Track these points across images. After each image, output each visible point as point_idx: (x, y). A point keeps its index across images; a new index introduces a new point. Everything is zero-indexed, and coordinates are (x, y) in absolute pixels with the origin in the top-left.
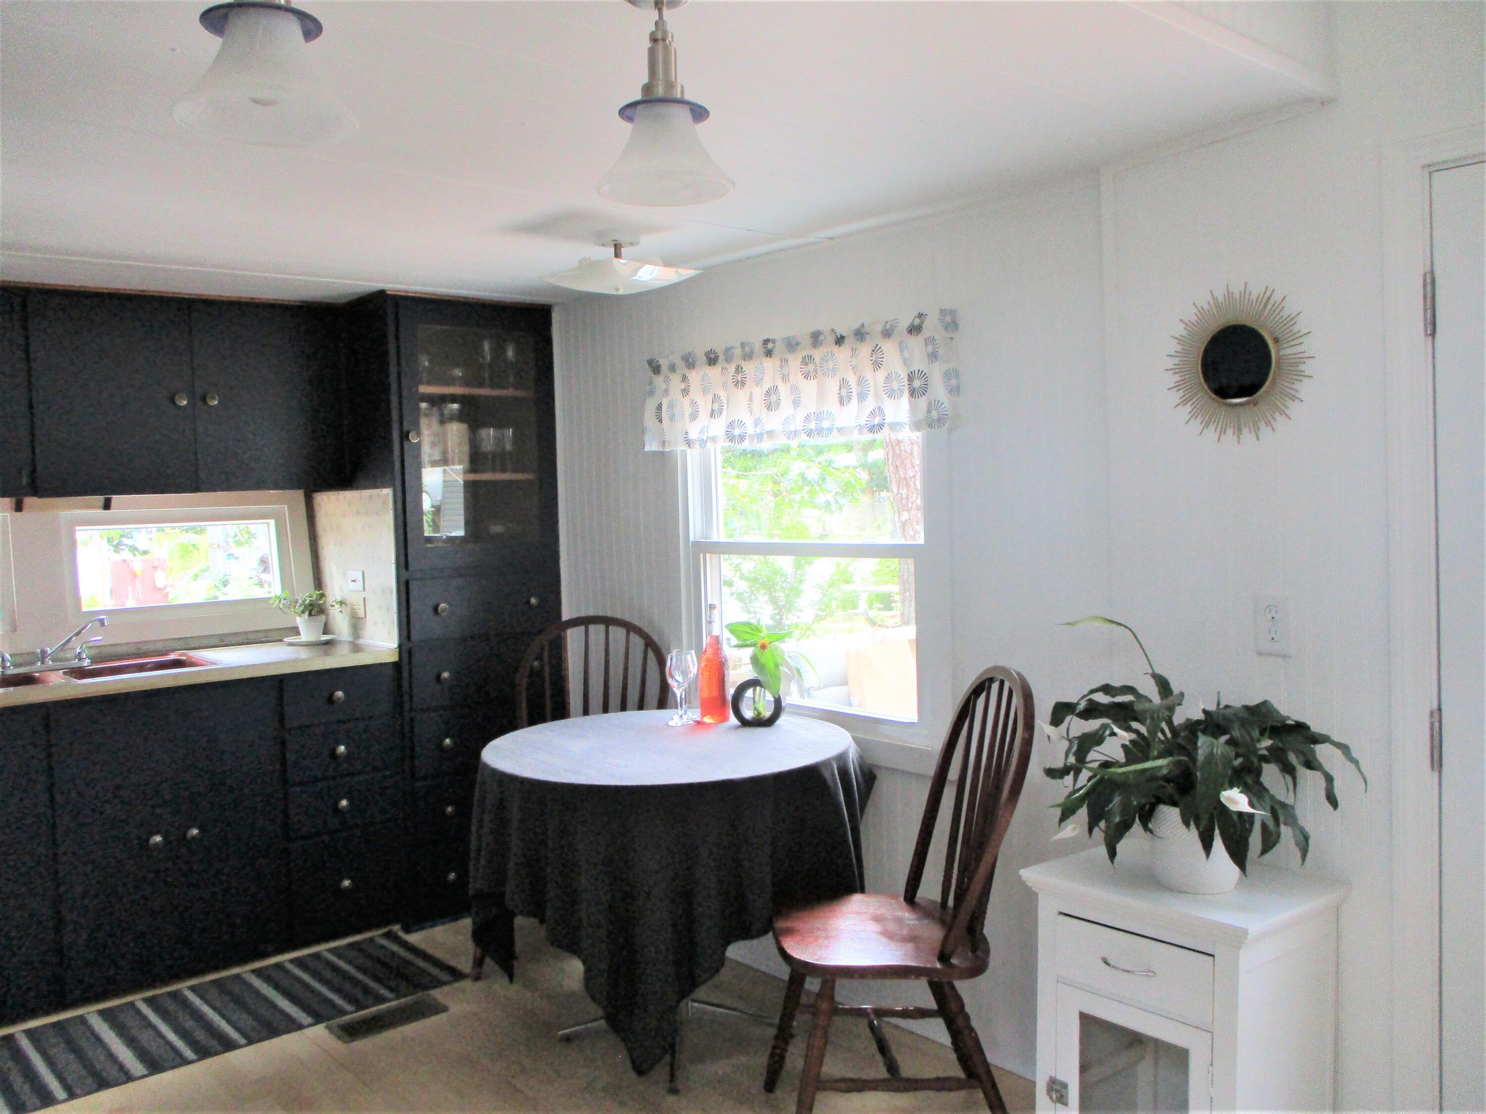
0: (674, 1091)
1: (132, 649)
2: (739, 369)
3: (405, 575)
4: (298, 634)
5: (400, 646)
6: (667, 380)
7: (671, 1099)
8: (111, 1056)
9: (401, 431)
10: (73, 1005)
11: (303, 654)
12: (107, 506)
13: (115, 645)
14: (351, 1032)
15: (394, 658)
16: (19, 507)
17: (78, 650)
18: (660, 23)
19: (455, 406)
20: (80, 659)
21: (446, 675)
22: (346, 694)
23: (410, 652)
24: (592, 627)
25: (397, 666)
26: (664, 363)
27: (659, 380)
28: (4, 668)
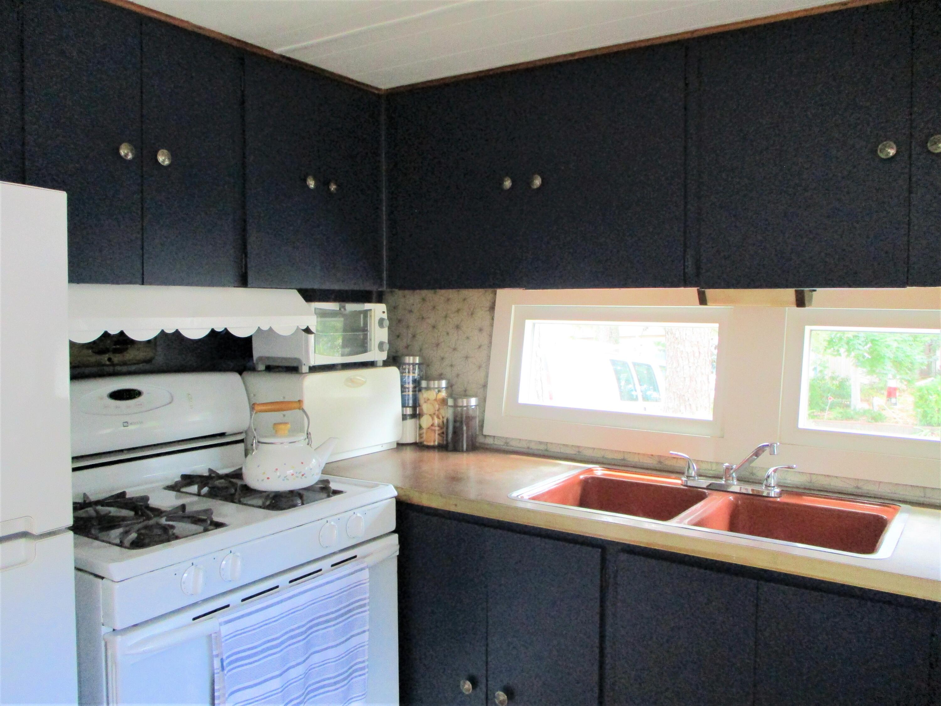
20: (767, 485)
28: (688, 476)
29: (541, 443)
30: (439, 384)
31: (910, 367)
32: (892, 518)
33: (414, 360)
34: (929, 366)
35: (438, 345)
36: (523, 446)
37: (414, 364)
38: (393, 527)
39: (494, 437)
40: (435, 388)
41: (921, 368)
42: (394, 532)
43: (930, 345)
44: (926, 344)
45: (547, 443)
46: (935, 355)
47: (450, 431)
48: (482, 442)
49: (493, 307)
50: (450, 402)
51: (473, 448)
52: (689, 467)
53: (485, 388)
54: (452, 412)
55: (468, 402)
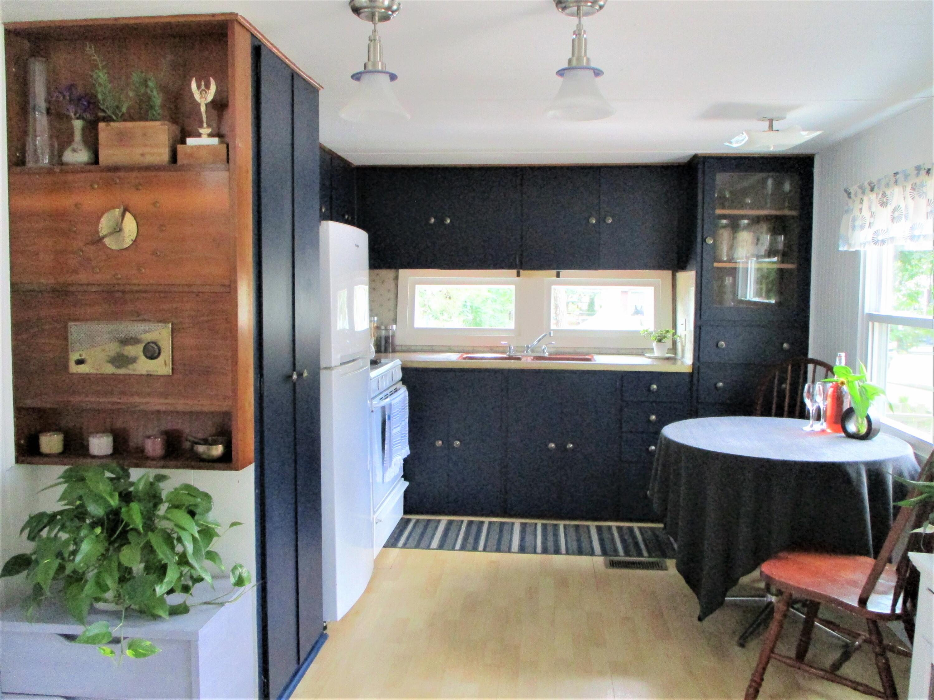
0: (742, 645)
1: (571, 350)
2: (884, 195)
3: (699, 323)
4: (654, 353)
5: (693, 364)
6: (854, 201)
7: (737, 648)
8: (511, 540)
9: (702, 236)
10: (511, 516)
11: (656, 363)
12: (558, 275)
13: (564, 348)
14: (613, 564)
15: (690, 370)
16: (518, 275)
17: (543, 347)
18: (579, 26)
19: (746, 221)
20: (544, 352)
21: (721, 384)
22: (658, 387)
23: (699, 367)
24: (818, 367)
25: (691, 375)
26: (852, 190)
27: (850, 201)
28: (510, 352)
30: (374, 319)
36: (420, 348)
39: (402, 345)
42: (401, 380)
45: (433, 346)
47: (383, 342)
48: (398, 348)
49: (396, 278)
50: (383, 327)
51: (394, 351)
52: (510, 349)
53: (395, 321)
54: (383, 333)
55: (392, 327)
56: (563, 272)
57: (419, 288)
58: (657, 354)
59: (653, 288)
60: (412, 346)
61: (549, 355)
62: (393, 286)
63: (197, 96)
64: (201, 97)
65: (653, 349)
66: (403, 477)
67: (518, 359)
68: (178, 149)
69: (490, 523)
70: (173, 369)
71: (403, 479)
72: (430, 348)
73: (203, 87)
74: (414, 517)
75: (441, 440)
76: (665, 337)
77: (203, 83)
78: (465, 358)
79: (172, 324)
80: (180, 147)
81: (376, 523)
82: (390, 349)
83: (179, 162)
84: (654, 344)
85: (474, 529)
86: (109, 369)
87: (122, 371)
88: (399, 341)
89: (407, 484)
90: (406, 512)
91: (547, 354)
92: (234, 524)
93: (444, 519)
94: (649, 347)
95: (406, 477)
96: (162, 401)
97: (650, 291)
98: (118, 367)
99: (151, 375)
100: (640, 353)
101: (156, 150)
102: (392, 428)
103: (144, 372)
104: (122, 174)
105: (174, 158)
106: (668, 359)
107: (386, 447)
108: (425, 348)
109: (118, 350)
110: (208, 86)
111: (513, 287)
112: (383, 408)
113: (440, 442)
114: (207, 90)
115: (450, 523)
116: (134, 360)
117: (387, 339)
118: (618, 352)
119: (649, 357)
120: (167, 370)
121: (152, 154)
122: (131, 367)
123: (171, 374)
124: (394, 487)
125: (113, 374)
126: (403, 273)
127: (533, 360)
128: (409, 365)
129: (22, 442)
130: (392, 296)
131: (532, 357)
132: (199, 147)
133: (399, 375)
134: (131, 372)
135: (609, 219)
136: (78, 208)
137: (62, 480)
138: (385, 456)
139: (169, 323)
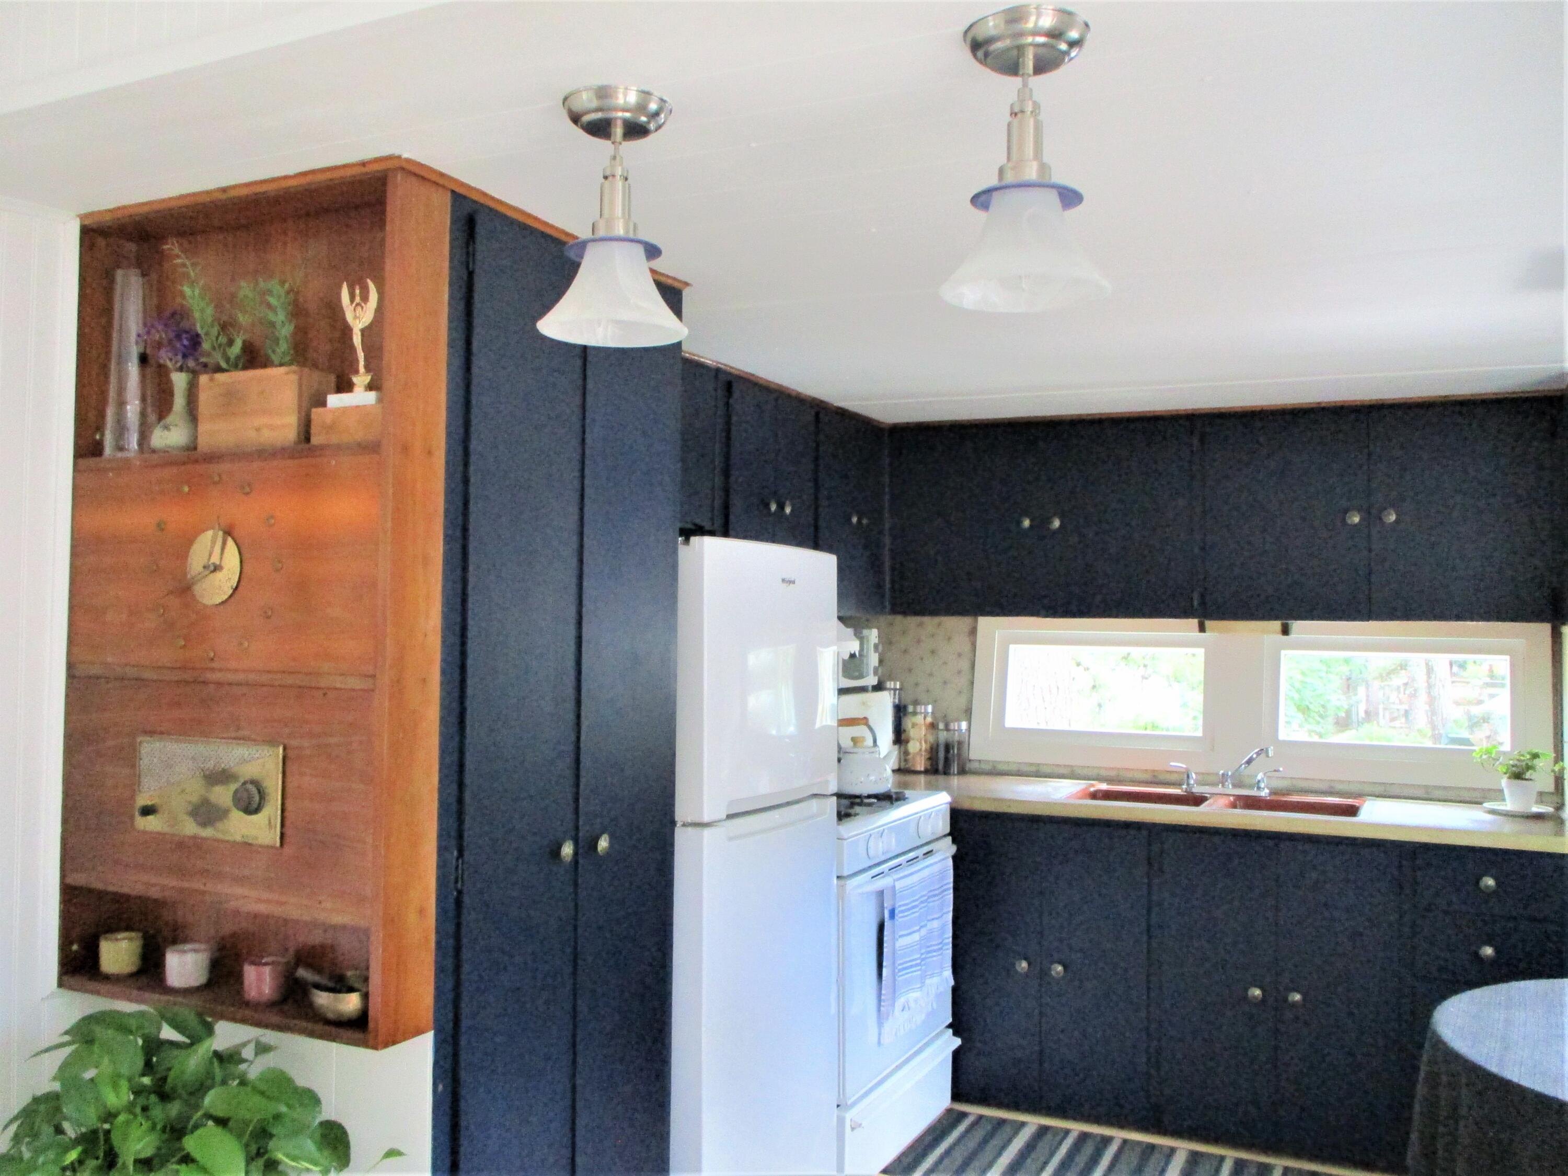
4: (1502, 800)
11: (1508, 827)
12: (1285, 631)
16: (1202, 629)
17: (1260, 777)
20: (1259, 789)
22: (1497, 882)
28: (1188, 784)
29: (1031, 764)
30: (925, 709)
31: (1322, 712)
32: (1363, 805)
33: (895, 684)
34: (1348, 713)
35: (910, 670)
36: (1014, 768)
37: (895, 690)
38: (948, 830)
39: (980, 761)
40: (921, 713)
41: (1337, 714)
42: (949, 834)
43: (1349, 679)
44: (1344, 677)
45: (1039, 764)
46: (1356, 694)
47: (942, 755)
48: (969, 766)
49: (973, 632)
50: (941, 726)
51: (963, 772)
52: (1188, 777)
53: (968, 713)
54: (943, 736)
55: (959, 726)
56: (1297, 626)
57: (1015, 651)
58: (1509, 805)
59: (1508, 657)
60: (1000, 762)
61: (1271, 794)
62: (967, 648)
63: (349, 317)
64: (356, 317)
65: (1501, 791)
66: (950, 1026)
67: (1198, 800)
68: (313, 416)
69: (1125, 1142)
70: (282, 835)
71: (950, 1031)
72: (1033, 769)
73: (358, 299)
74: (975, 1110)
75: (1025, 959)
76: (1529, 768)
77: (358, 292)
78: (1094, 796)
79: (285, 749)
80: (316, 412)
81: (853, 1129)
82: (955, 768)
83: (315, 440)
84: (1504, 782)
85: (1088, 1149)
86: (190, 828)
87: (207, 832)
88: (978, 751)
89: (958, 1042)
90: (956, 1096)
91: (1264, 793)
92: (392, 1153)
93: (1034, 1121)
94: (1495, 787)
95: (957, 1027)
96: (265, 895)
97: (1502, 664)
98: (204, 825)
99: (250, 844)
100: (1474, 800)
101: (277, 421)
102: (897, 936)
103: (238, 838)
104: (225, 467)
105: (306, 434)
106: (1538, 817)
107: (885, 971)
108: (1025, 769)
109: (203, 792)
110: (365, 298)
111: (1200, 652)
112: (881, 894)
113: (1024, 964)
114: (363, 304)
115: (1043, 1131)
116: (223, 814)
117: (948, 747)
118: (1428, 795)
119: (1493, 812)
120: (271, 837)
121: (271, 428)
122: (219, 825)
123: (278, 844)
124: (927, 1045)
125: (195, 837)
126: (986, 623)
127: (1234, 806)
128: (966, 805)
129: (75, 947)
130: (965, 664)
131: (1232, 798)
132: (345, 411)
133: (943, 825)
134: (220, 836)
135: (1389, 514)
136: (162, 530)
137: (67, 1038)
138: (883, 992)
139: (278, 746)
